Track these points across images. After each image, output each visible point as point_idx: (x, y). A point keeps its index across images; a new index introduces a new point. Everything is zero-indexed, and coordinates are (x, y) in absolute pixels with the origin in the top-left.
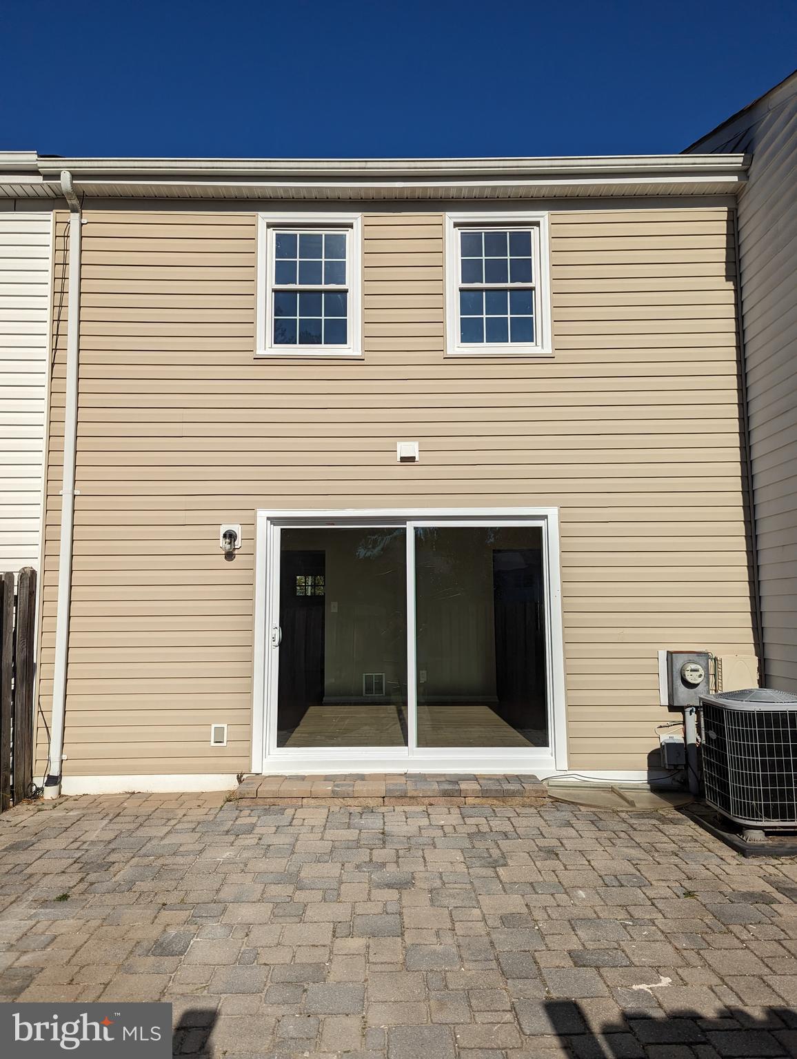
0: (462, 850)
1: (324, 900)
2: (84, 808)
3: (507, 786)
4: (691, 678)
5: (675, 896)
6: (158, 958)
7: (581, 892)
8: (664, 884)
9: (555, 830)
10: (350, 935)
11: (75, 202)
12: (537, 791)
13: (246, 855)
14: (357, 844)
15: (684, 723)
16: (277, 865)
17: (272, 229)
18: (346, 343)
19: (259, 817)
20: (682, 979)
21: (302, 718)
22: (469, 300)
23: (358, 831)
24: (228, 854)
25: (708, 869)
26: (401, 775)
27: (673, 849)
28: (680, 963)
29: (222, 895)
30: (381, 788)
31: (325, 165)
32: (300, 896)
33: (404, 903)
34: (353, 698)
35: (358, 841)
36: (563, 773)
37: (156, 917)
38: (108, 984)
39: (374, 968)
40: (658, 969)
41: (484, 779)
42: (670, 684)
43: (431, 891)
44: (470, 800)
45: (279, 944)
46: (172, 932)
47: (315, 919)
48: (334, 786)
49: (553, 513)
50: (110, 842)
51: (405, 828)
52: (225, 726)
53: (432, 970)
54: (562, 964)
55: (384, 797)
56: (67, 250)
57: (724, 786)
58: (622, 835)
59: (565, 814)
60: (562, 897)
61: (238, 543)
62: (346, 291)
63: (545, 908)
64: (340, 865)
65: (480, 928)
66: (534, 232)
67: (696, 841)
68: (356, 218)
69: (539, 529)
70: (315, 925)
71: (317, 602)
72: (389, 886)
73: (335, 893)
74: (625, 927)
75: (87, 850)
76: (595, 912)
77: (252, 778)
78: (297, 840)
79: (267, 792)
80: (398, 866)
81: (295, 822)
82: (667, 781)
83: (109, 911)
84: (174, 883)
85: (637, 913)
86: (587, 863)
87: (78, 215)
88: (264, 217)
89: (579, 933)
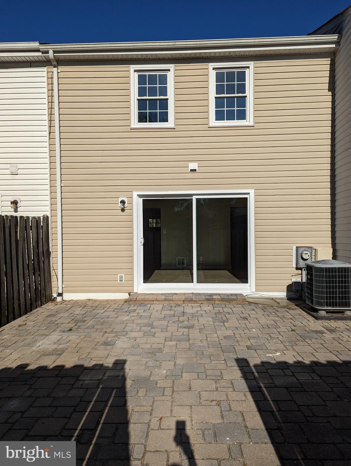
0: (212, 318)
1: (162, 331)
2: (72, 304)
3: (231, 297)
4: (305, 257)
5: (287, 331)
6: (106, 346)
7: (254, 330)
8: (285, 327)
9: (248, 312)
10: (171, 341)
11: (55, 63)
12: (242, 299)
13: (133, 318)
14: (174, 315)
15: (302, 274)
16: (145, 321)
17: (136, 72)
18: (168, 122)
19: (137, 307)
20: (284, 353)
21: (153, 274)
22: (219, 102)
23: (174, 312)
24: (127, 318)
25: (302, 323)
26: (191, 293)
27: (291, 318)
28: (285, 349)
29: (125, 330)
30: (183, 298)
31: (158, 44)
32: (153, 330)
33: (190, 332)
34: (173, 267)
35: (174, 314)
36: (253, 293)
37: (103, 335)
38: (90, 353)
39: (178, 349)
40: (276, 351)
41: (223, 295)
42: (297, 259)
43: (200, 329)
44: (216, 302)
45: (146, 343)
46: (109, 339)
47: (159, 336)
48: (165, 297)
49: (252, 192)
50: (84, 314)
51: (192, 311)
52: (123, 275)
53: (198, 350)
54: (243, 349)
55: (184, 301)
56: (53, 84)
57: (312, 295)
58: (273, 313)
59: (253, 307)
60: (246, 331)
61: (126, 205)
62: (167, 99)
63: (240, 334)
64: (168, 322)
65: (217, 339)
66: (247, 71)
67: (300, 315)
68: (171, 67)
69: (247, 198)
70: (158, 338)
71: (158, 230)
72: (185, 328)
73: (166, 329)
74: (268, 339)
75: (76, 317)
76: (258, 335)
77: (134, 294)
78: (152, 314)
79: (140, 298)
80: (188, 322)
81: (150, 309)
82: (293, 295)
83: (86, 334)
84: (109, 326)
85: (273, 336)
86: (258, 321)
87: (56, 68)
88: (133, 67)
89: (251, 341)
